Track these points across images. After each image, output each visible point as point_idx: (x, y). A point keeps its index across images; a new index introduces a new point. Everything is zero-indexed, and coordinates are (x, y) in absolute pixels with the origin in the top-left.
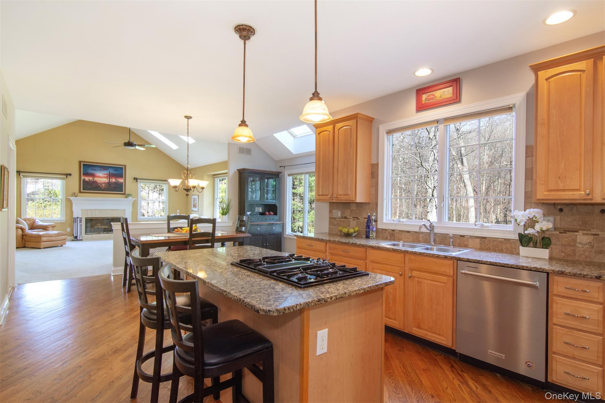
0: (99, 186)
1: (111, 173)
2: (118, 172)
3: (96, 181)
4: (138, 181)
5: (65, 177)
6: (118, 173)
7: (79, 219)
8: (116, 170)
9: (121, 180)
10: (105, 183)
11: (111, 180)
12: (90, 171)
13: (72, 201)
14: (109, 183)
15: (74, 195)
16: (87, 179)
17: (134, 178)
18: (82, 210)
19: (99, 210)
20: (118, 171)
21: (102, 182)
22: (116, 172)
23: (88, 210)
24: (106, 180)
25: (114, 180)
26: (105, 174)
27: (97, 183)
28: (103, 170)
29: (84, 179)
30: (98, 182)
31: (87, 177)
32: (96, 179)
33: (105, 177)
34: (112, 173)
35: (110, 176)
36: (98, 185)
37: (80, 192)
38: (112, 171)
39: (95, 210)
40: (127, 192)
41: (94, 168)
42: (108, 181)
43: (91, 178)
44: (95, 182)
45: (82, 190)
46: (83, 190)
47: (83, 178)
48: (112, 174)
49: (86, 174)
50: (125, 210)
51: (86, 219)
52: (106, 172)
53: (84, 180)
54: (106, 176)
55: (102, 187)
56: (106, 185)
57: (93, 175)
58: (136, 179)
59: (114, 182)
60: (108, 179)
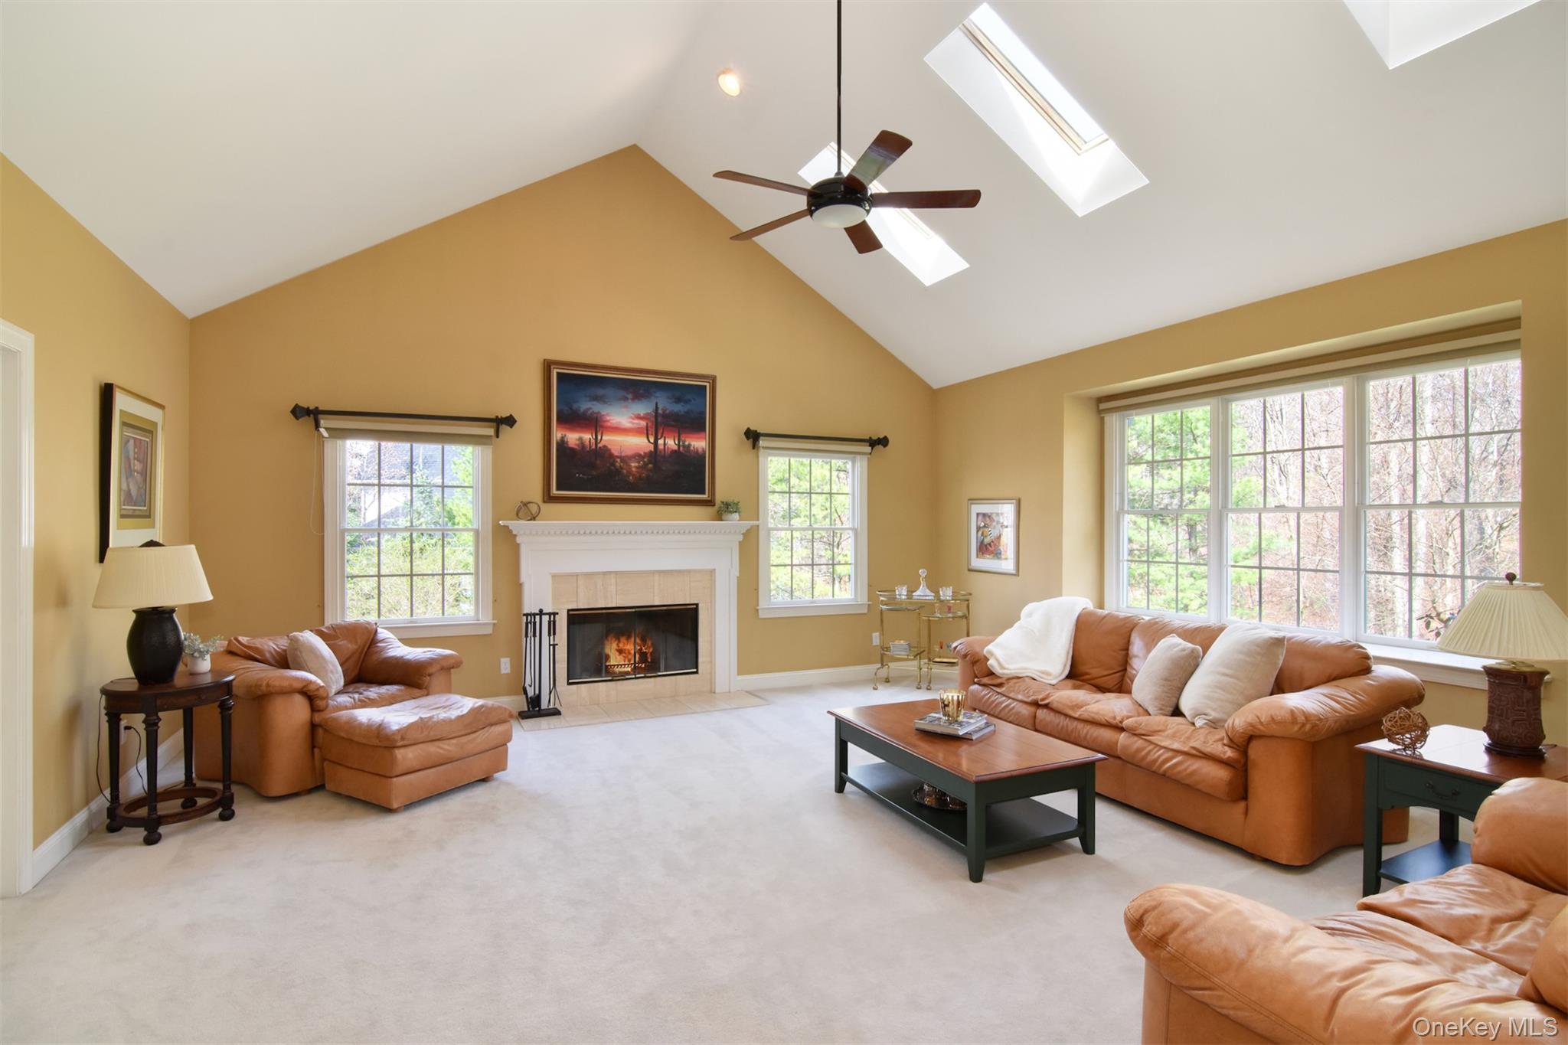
0: (618, 471)
1: (660, 411)
2: (688, 407)
3: (605, 449)
4: (762, 442)
5: (491, 432)
6: (687, 413)
7: (545, 619)
8: (678, 400)
9: (699, 444)
10: (638, 456)
11: (661, 442)
12: (585, 406)
13: (519, 540)
14: (654, 456)
15: (526, 511)
16: (573, 437)
17: (747, 434)
18: (554, 576)
19: (616, 573)
20: (687, 402)
21: (630, 453)
22: (678, 408)
23: (576, 575)
24: (639, 443)
25: (671, 443)
26: (639, 417)
27: (611, 455)
28: (633, 399)
29: (562, 439)
30: (616, 454)
31: (572, 429)
32: (609, 439)
33: (637, 431)
34: (664, 410)
35: (659, 424)
36: (613, 464)
37: (549, 498)
38: (665, 403)
39: (605, 573)
40: (720, 496)
41: (600, 392)
42: (652, 448)
43: (587, 437)
44: (602, 454)
45: (554, 492)
46: (558, 489)
47: (557, 434)
48: (665, 416)
49: (571, 418)
50: (712, 572)
51: (568, 615)
52: (643, 408)
53: (562, 445)
54: (643, 423)
55: (630, 472)
56: (645, 465)
57: (594, 423)
58: (753, 436)
59: (674, 452)
60: (652, 440)
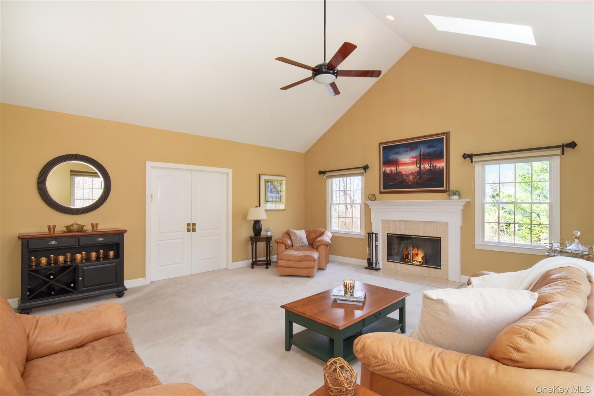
0: (405, 181)
1: (422, 153)
2: (435, 149)
3: (400, 172)
4: (474, 159)
5: (363, 171)
6: (434, 152)
7: (374, 235)
8: (430, 147)
9: (440, 165)
10: (413, 174)
11: (422, 166)
12: (392, 157)
13: (370, 207)
14: (420, 173)
15: (372, 197)
16: (388, 169)
17: (465, 156)
18: (382, 221)
19: (404, 221)
20: (434, 147)
21: (409, 173)
22: (430, 150)
23: (389, 221)
24: (414, 168)
25: (427, 166)
26: (413, 157)
27: (402, 175)
28: (410, 151)
29: (385, 170)
30: (404, 173)
31: (388, 167)
32: (402, 168)
33: (412, 163)
34: (424, 153)
35: (422, 158)
36: (403, 178)
37: (381, 193)
38: (424, 149)
39: (400, 221)
40: (452, 187)
41: (398, 150)
42: (418, 169)
43: (393, 168)
44: (399, 174)
45: (382, 190)
46: (383, 189)
47: (383, 169)
48: (424, 155)
49: (387, 162)
50: (447, 224)
51: (388, 236)
52: (415, 153)
53: (385, 173)
54: (415, 160)
55: (409, 180)
56: (416, 177)
57: (396, 163)
58: (468, 156)
59: (428, 170)
60: (418, 166)
